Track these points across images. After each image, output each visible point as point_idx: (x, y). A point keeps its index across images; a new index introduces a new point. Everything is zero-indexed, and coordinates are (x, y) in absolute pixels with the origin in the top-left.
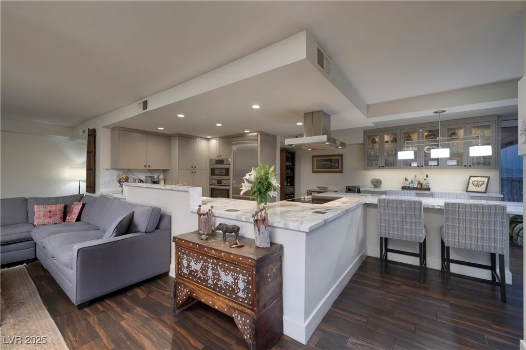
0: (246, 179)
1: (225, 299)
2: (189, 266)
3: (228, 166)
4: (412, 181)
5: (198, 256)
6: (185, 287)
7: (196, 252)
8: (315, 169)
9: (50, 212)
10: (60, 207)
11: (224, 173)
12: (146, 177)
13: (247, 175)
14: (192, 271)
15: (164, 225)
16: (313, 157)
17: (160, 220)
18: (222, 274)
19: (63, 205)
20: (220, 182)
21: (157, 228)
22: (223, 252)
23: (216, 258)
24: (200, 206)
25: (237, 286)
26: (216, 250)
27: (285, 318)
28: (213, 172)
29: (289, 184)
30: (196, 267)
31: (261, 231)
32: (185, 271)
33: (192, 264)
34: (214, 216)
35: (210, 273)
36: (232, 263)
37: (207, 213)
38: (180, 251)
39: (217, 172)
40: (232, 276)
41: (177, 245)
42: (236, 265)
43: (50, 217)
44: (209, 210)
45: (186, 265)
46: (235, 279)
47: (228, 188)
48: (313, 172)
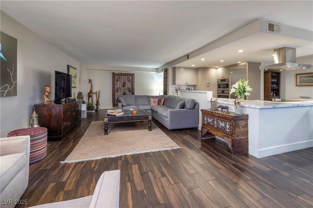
0: (233, 87)
1: (221, 132)
2: (207, 120)
3: (228, 83)
5: (211, 116)
6: (206, 128)
7: (210, 115)
8: (298, 84)
9: (155, 101)
10: (157, 100)
11: (226, 87)
12: (186, 88)
13: (234, 85)
14: (208, 122)
15: (196, 107)
16: (297, 75)
17: (195, 105)
18: (220, 123)
19: (158, 99)
20: (223, 92)
21: (194, 108)
22: (220, 114)
23: (218, 117)
24: (212, 98)
25: (226, 127)
26: (218, 114)
27: (249, 147)
28: (219, 86)
29: (274, 95)
30: (210, 120)
31: (237, 107)
32: (206, 123)
33: (208, 119)
34: (218, 103)
35: (215, 123)
36: (225, 118)
37: (215, 101)
38: (204, 115)
39: (221, 86)
40: (224, 123)
41: (203, 112)
42: (226, 119)
43: (155, 103)
44: (216, 100)
45: (206, 120)
46: (225, 124)
47: (228, 95)
48: (297, 86)
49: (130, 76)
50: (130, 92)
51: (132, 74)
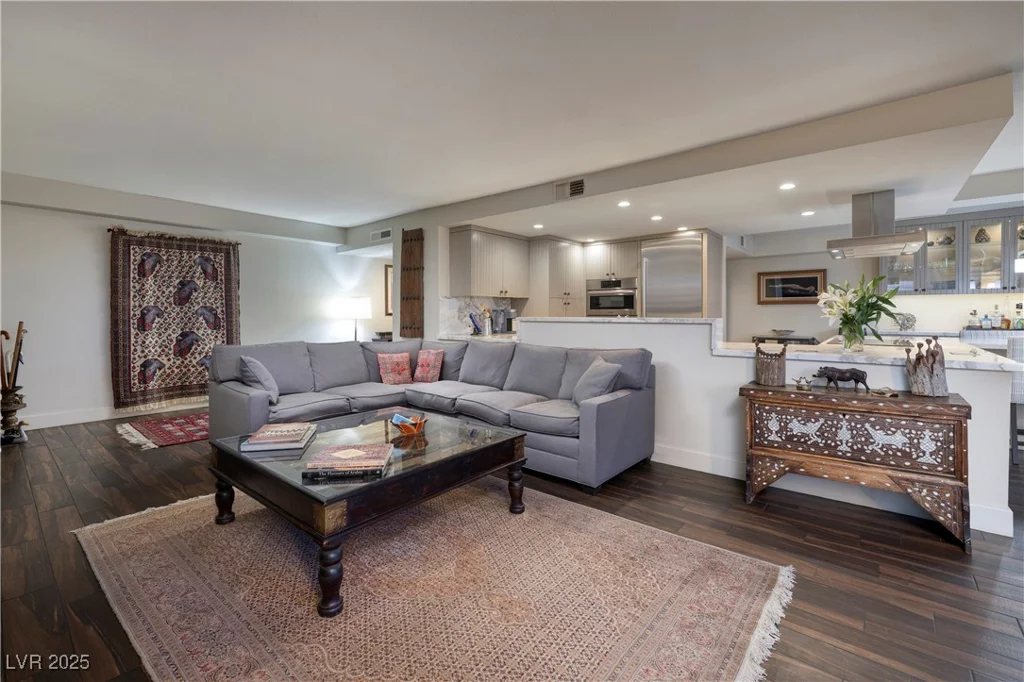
1: (885, 469)
2: (784, 429)
3: (631, 291)
4: (986, 317)
5: (810, 413)
6: (775, 460)
7: (805, 407)
8: (764, 298)
9: (398, 365)
10: (405, 359)
11: (622, 305)
14: (793, 436)
16: (760, 274)
18: (877, 434)
19: (408, 356)
23: (860, 412)
25: (918, 448)
28: (593, 302)
30: (806, 428)
32: (773, 438)
33: (794, 425)
35: (844, 435)
36: (905, 416)
38: (760, 408)
39: (603, 303)
40: (905, 434)
41: (750, 400)
42: (915, 418)
43: (400, 374)
45: (775, 429)
46: (911, 439)
48: (759, 302)
49: (215, 251)
50: (216, 326)
51: (230, 244)
